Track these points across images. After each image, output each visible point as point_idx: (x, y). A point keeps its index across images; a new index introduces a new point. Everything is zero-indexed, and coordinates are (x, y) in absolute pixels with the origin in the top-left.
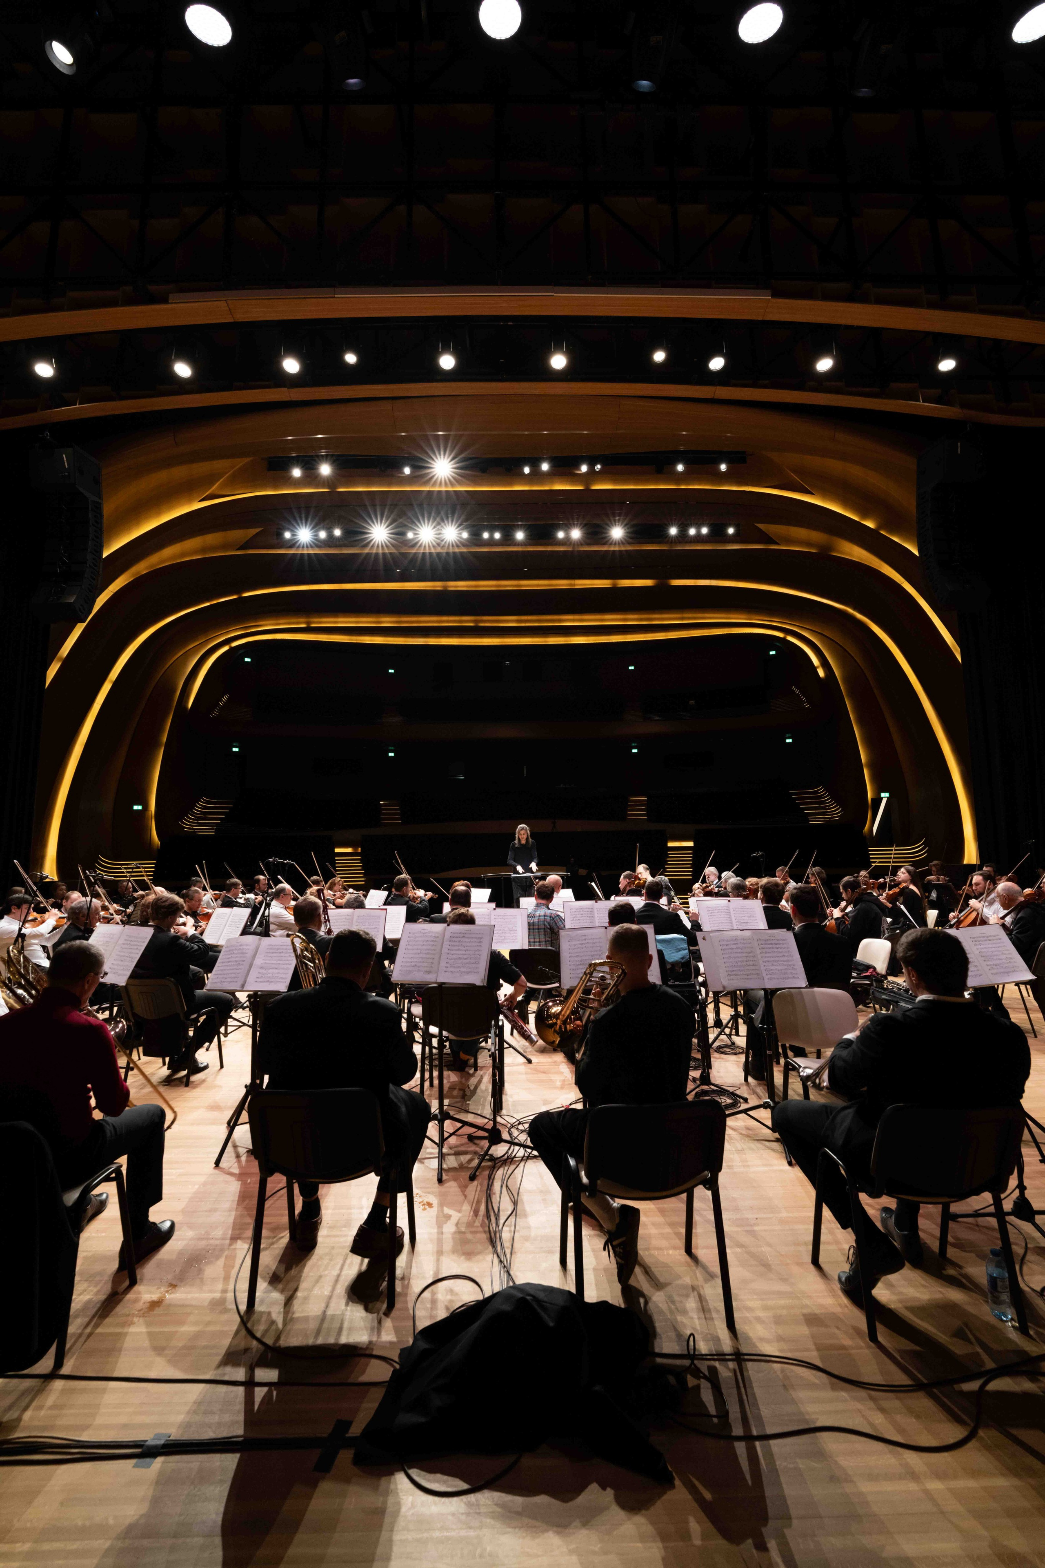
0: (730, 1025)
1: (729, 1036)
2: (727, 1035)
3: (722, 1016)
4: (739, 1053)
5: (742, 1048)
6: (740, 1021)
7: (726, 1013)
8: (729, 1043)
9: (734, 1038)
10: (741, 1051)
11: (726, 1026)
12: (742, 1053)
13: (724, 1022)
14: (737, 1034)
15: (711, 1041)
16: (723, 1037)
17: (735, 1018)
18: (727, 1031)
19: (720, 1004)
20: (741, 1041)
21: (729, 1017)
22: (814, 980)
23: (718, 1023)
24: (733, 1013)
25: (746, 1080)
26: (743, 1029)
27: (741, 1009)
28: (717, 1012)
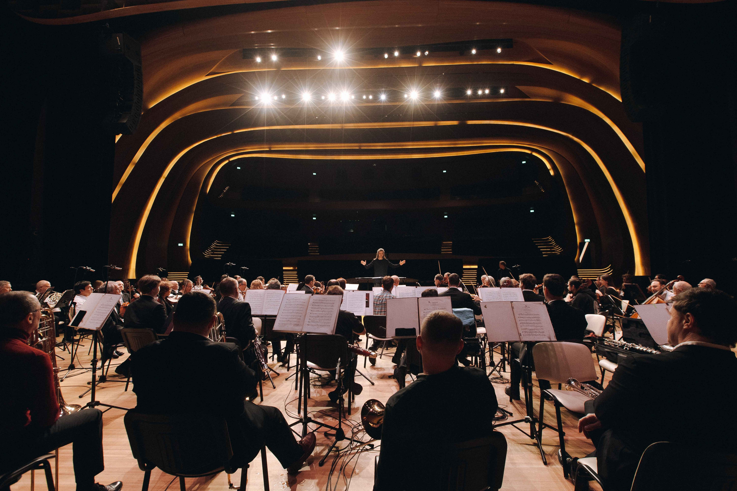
0: (499, 365)
1: (499, 371)
2: (497, 371)
3: (494, 359)
4: (506, 383)
5: (508, 380)
6: (506, 362)
7: (497, 358)
8: (499, 376)
9: (502, 373)
10: (507, 381)
11: (497, 366)
12: (508, 382)
13: (496, 363)
14: (504, 371)
15: (487, 374)
16: (494, 372)
17: (503, 361)
18: (498, 369)
19: (494, 353)
20: (507, 375)
21: (500, 360)
22: (560, 337)
23: (492, 364)
24: (502, 358)
25: (511, 401)
26: (508, 368)
27: (506, 355)
28: (491, 357)
